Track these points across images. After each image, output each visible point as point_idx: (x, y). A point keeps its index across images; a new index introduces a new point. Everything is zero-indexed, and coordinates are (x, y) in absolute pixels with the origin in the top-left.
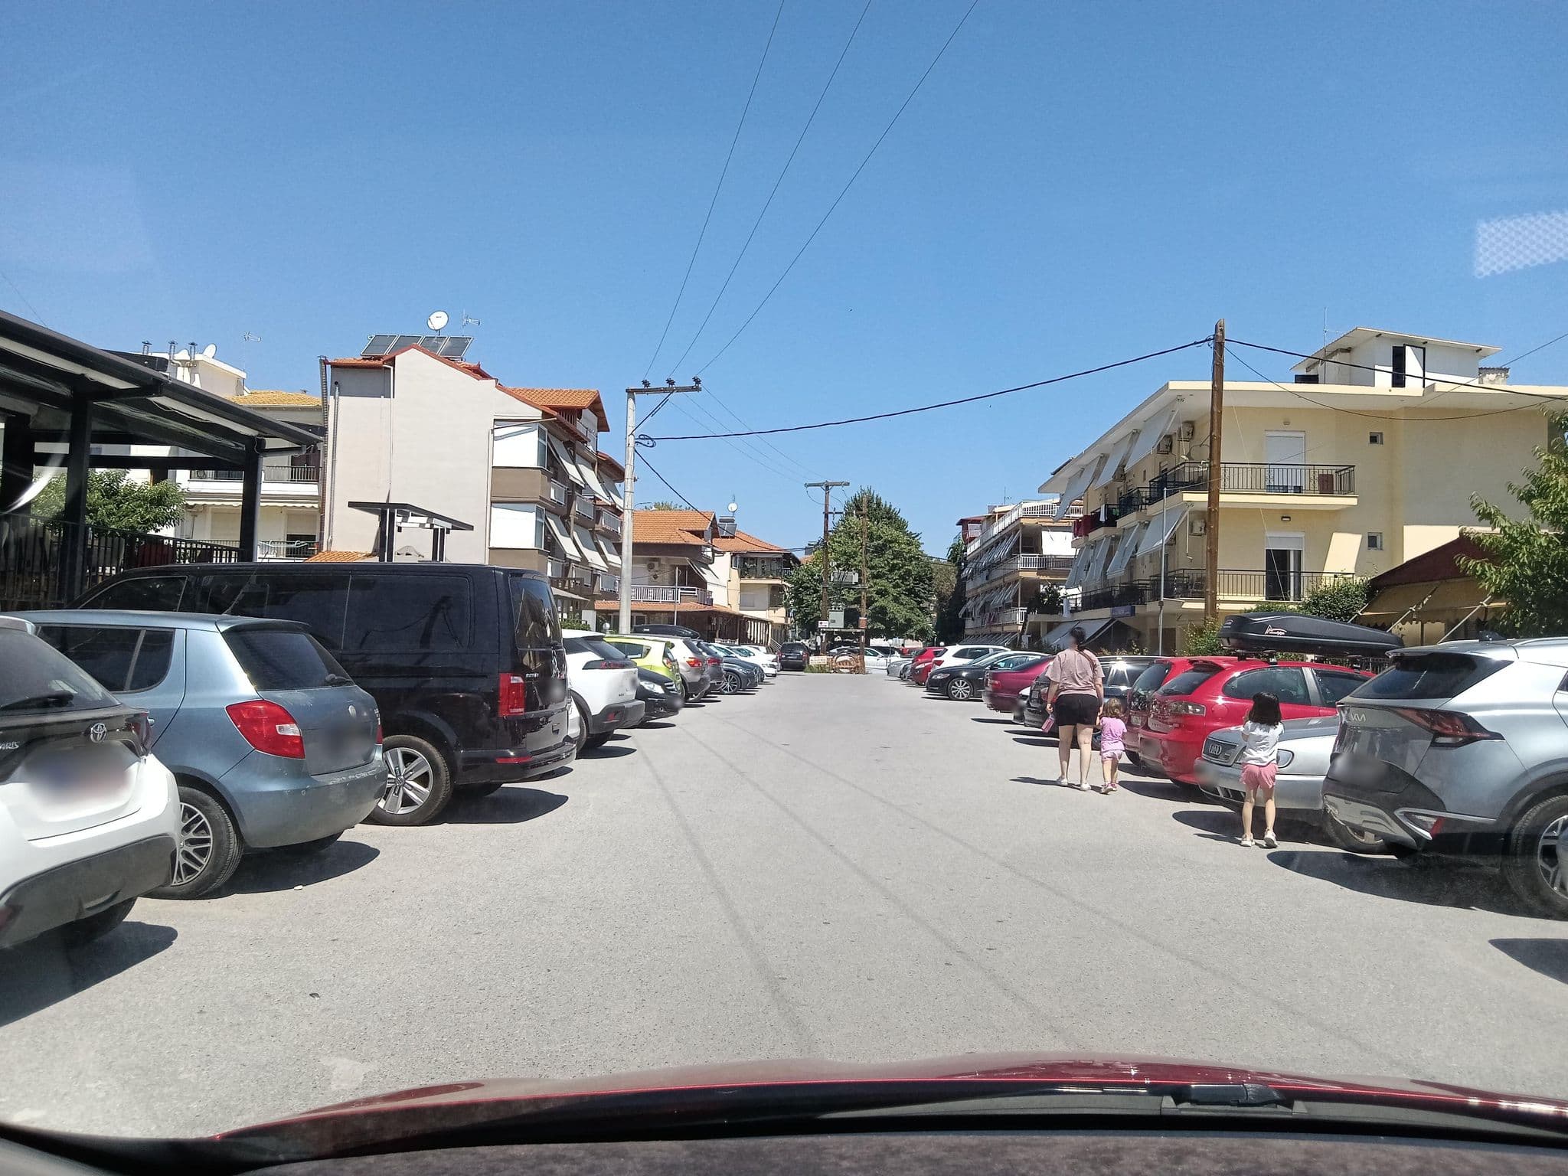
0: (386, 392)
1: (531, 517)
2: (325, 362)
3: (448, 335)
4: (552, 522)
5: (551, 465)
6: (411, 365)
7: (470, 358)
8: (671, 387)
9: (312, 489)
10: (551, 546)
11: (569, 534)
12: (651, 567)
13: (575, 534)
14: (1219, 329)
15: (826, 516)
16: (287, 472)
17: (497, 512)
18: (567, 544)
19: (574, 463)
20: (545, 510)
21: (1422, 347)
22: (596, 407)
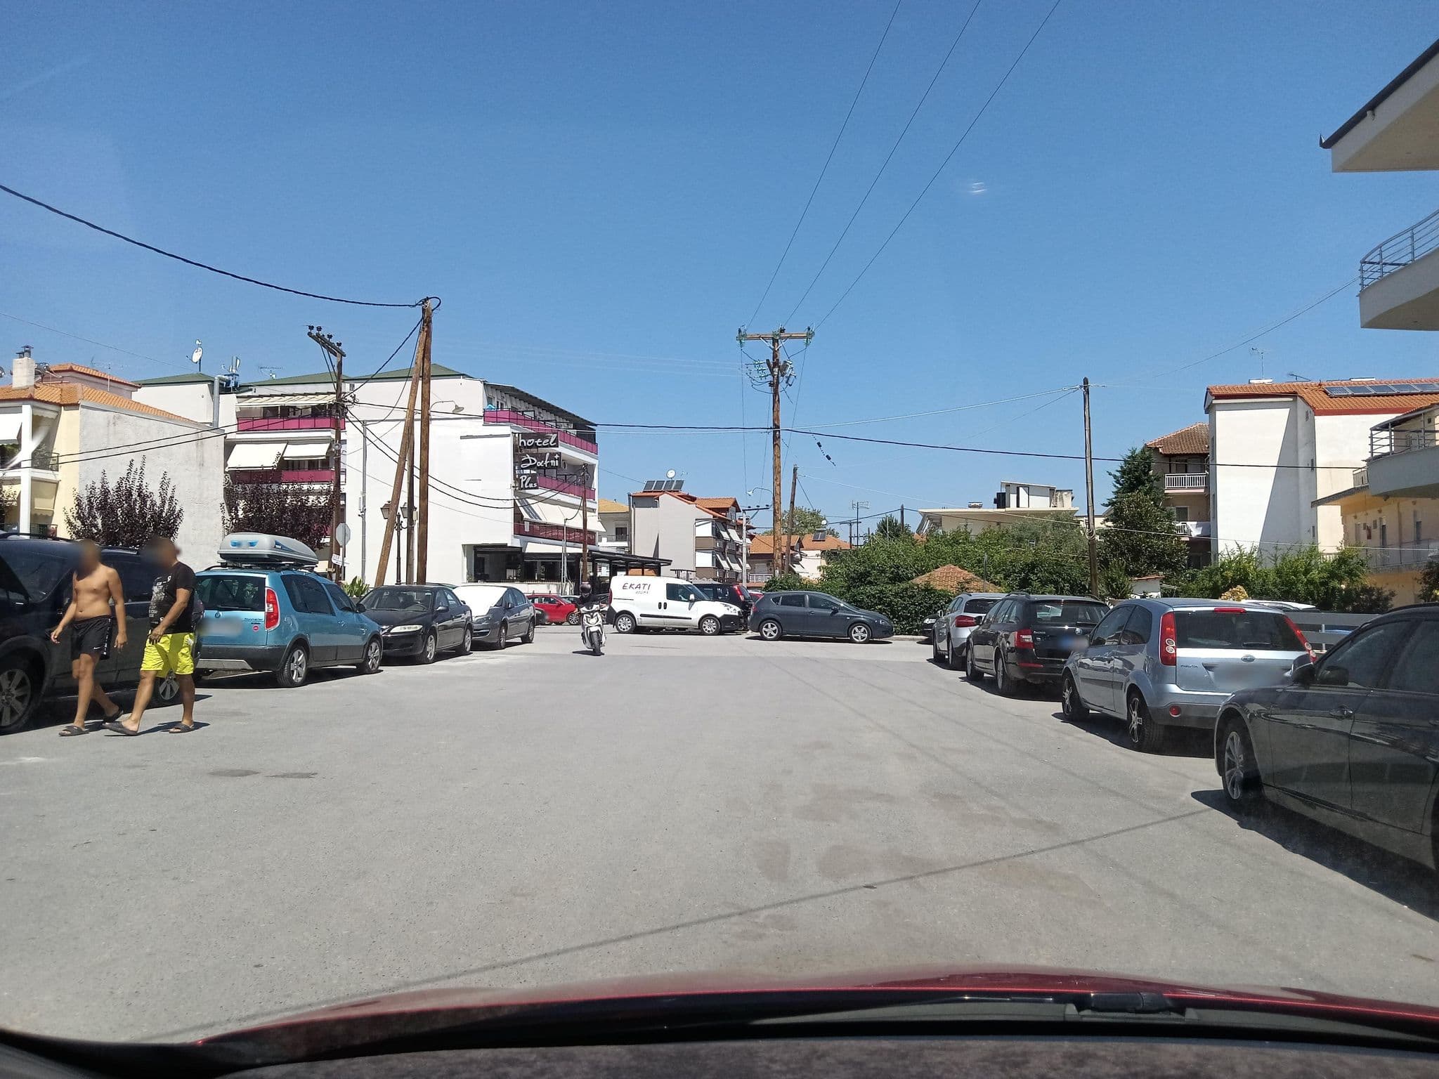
0: (656, 505)
1: (710, 556)
2: (630, 495)
3: (675, 479)
4: (718, 555)
5: (717, 535)
6: (665, 499)
7: (684, 491)
8: (758, 509)
9: (625, 544)
10: (718, 565)
11: (725, 559)
12: (768, 565)
13: (728, 558)
14: (902, 507)
15: (851, 539)
16: (614, 538)
17: (697, 553)
18: (724, 564)
19: (726, 530)
20: (714, 551)
21: (1027, 487)
22: (735, 504)
